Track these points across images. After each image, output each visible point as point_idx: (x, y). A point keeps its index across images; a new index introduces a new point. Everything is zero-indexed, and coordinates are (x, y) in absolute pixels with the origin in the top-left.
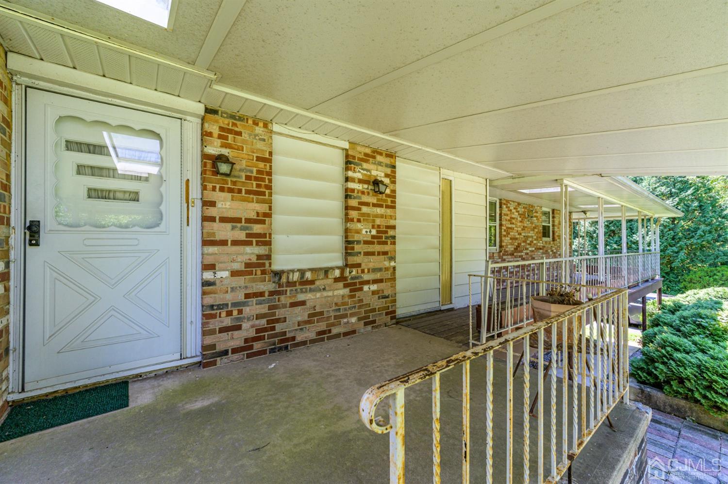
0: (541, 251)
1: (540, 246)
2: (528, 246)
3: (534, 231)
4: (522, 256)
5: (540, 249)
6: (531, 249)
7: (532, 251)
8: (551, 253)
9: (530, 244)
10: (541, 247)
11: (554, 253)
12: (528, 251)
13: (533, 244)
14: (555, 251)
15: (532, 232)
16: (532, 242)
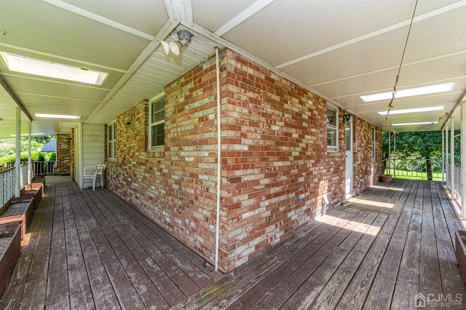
0: (143, 167)
1: (142, 159)
2: (131, 159)
3: (135, 139)
4: (127, 169)
5: (142, 164)
6: (133, 163)
7: (134, 166)
8: (158, 173)
9: (132, 157)
10: (144, 162)
11: (164, 175)
12: (131, 165)
13: (134, 156)
14: (165, 171)
15: (134, 141)
16: (134, 154)
